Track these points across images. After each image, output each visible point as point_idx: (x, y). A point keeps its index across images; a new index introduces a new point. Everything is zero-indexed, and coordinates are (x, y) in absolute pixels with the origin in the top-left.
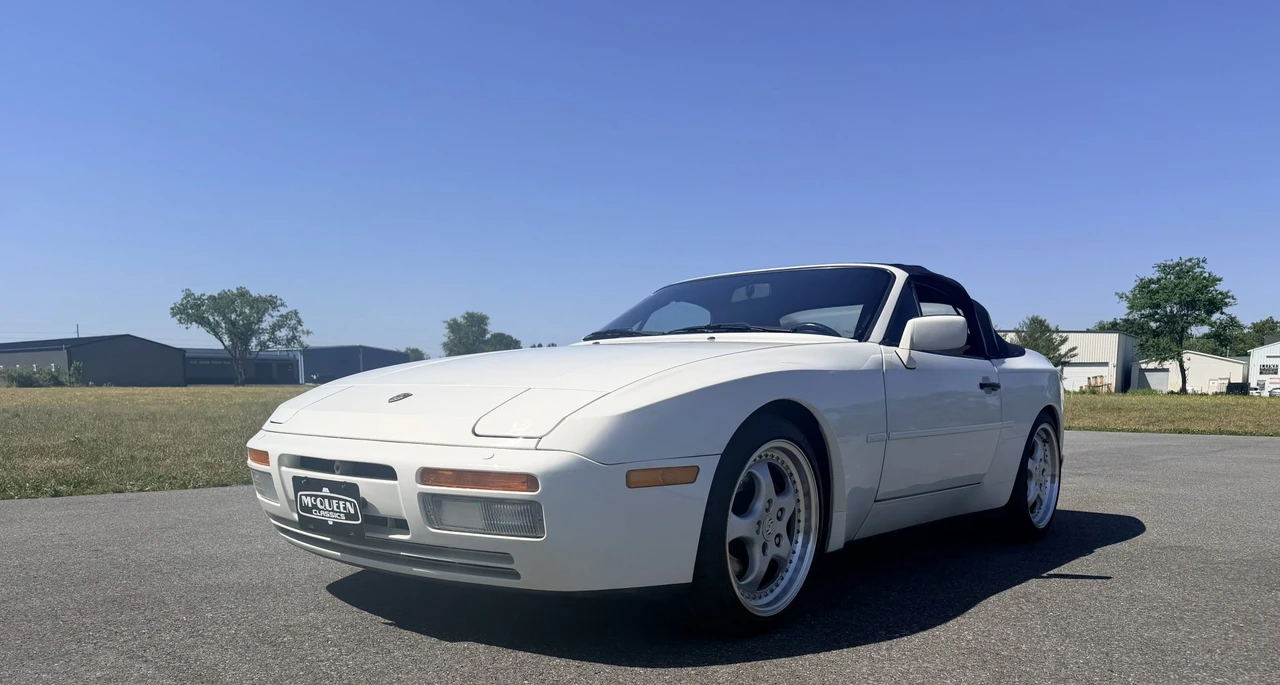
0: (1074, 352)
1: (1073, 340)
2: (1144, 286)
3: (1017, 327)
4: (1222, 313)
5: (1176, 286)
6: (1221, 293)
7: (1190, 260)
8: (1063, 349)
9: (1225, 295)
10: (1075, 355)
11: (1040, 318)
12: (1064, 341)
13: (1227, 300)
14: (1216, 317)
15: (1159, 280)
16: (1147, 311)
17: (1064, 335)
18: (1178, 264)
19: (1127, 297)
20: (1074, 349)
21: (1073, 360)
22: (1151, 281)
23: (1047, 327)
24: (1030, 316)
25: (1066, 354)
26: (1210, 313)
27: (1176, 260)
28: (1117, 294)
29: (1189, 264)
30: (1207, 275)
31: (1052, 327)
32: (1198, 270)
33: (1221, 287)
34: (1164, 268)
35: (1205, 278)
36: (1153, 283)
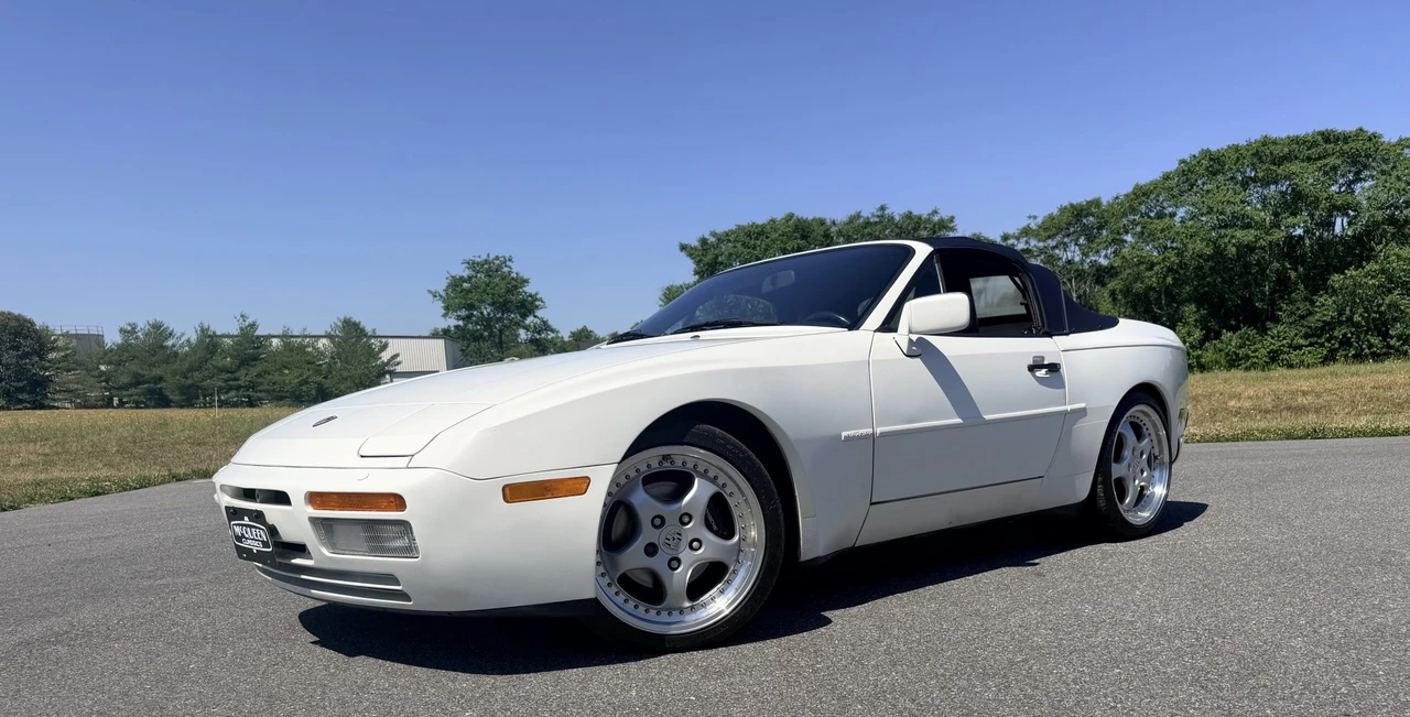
0: (398, 359)
1: (394, 346)
2: (455, 283)
3: (329, 330)
4: (535, 317)
5: (488, 285)
6: (531, 296)
7: (497, 258)
8: (385, 356)
9: (534, 298)
10: (399, 363)
11: (353, 320)
12: (384, 347)
13: (537, 303)
14: (530, 320)
15: (470, 278)
16: (463, 313)
17: (384, 340)
18: (486, 262)
19: (441, 296)
20: (397, 356)
21: (399, 369)
22: (462, 279)
23: (363, 330)
24: (342, 318)
25: (389, 361)
26: (524, 316)
27: (484, 257)
28: (430, 292)
29: (497, 262)
30: (514, 275)
31: (369, 330)
32: (506, 269)
33: (529, 289)
34: (472, 265)
35: (513, 279)
36: (465, 281)
